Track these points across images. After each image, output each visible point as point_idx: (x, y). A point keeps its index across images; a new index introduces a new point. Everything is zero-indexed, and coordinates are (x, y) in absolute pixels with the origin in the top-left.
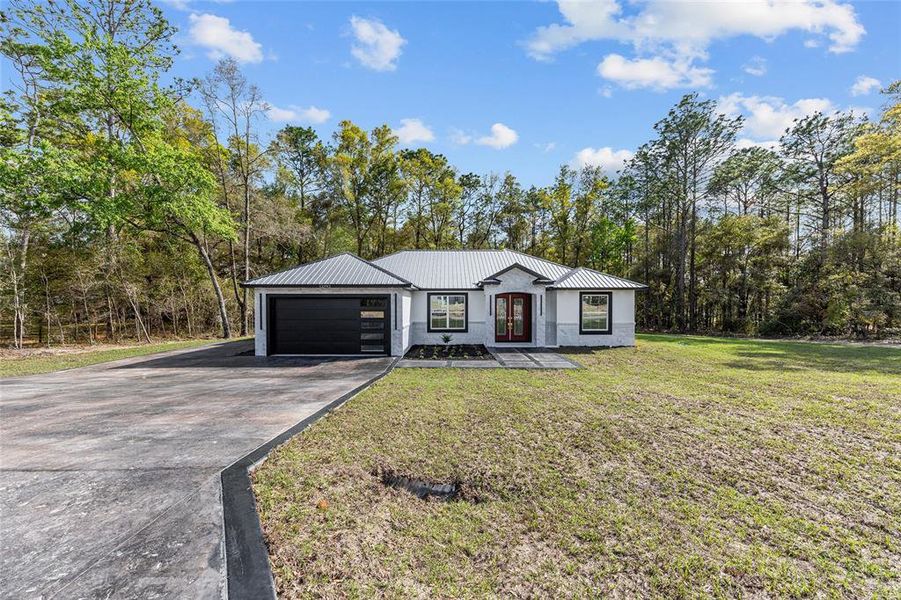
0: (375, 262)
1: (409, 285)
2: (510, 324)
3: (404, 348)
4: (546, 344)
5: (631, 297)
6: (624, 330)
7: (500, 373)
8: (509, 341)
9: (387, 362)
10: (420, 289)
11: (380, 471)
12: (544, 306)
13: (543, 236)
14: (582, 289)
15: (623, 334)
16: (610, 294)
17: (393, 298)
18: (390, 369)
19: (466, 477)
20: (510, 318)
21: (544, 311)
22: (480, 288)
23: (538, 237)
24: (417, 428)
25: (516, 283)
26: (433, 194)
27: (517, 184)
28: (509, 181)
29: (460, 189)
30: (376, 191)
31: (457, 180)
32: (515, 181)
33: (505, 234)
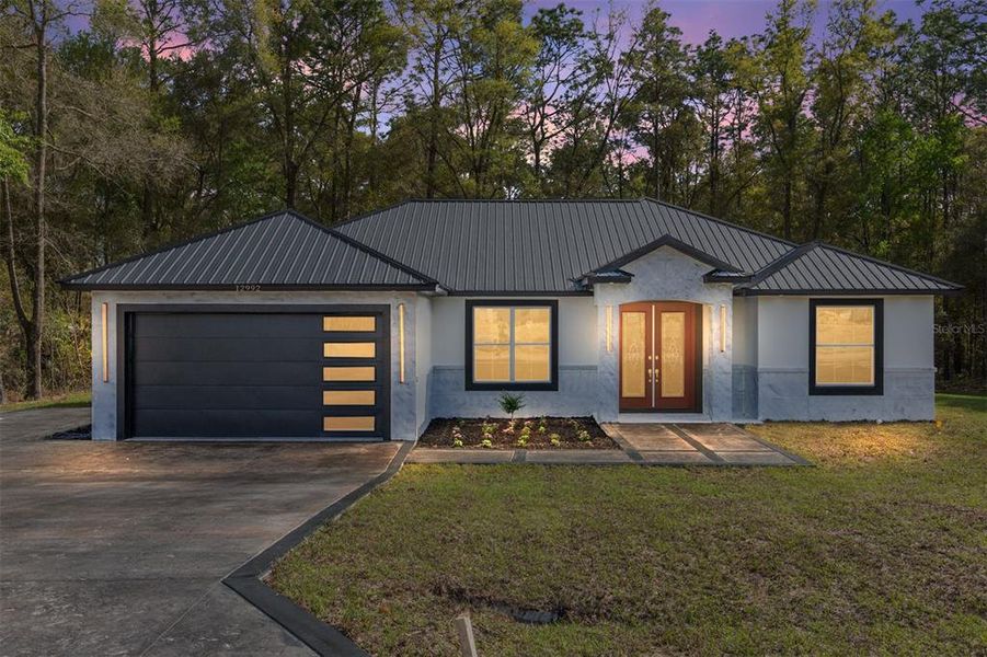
0: (342, 229)
1: (431, 285)
3: (418, 425)
5: (926, 310)
6: (911, 383)
7: (628, 474)
8: (649, 410)
9: (385, 453)
10: (450, 293)
11: (444, 589)
13: (739, 155)
14: (813, 290)
15: (907, 393)
18: (394, 466)
19: (574, 603)
20: (653, 358)
22: (585, 289)
23: (727, 155)
24: (486, 545)
26: (469, 54)
27: (675, 31)
28: (654, 24)
29: (533, 45)
30: (330, 46)
31: (526, 23)
32: (669, 23)
33: (642, 152)
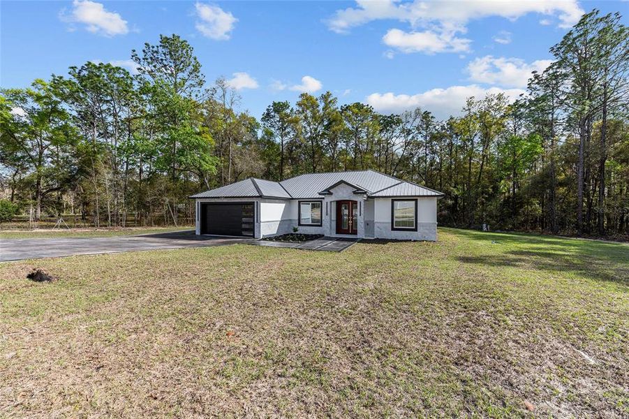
2: (350, 222)
4: (366, 236)
5: (434, 202)
6: (428, 228)
12: (362, 209)
14: (393, 197)
16: (416, 200)
17: (256, 204)
20: (350, 218)
21: (362, 212)
25: (343, 194)
